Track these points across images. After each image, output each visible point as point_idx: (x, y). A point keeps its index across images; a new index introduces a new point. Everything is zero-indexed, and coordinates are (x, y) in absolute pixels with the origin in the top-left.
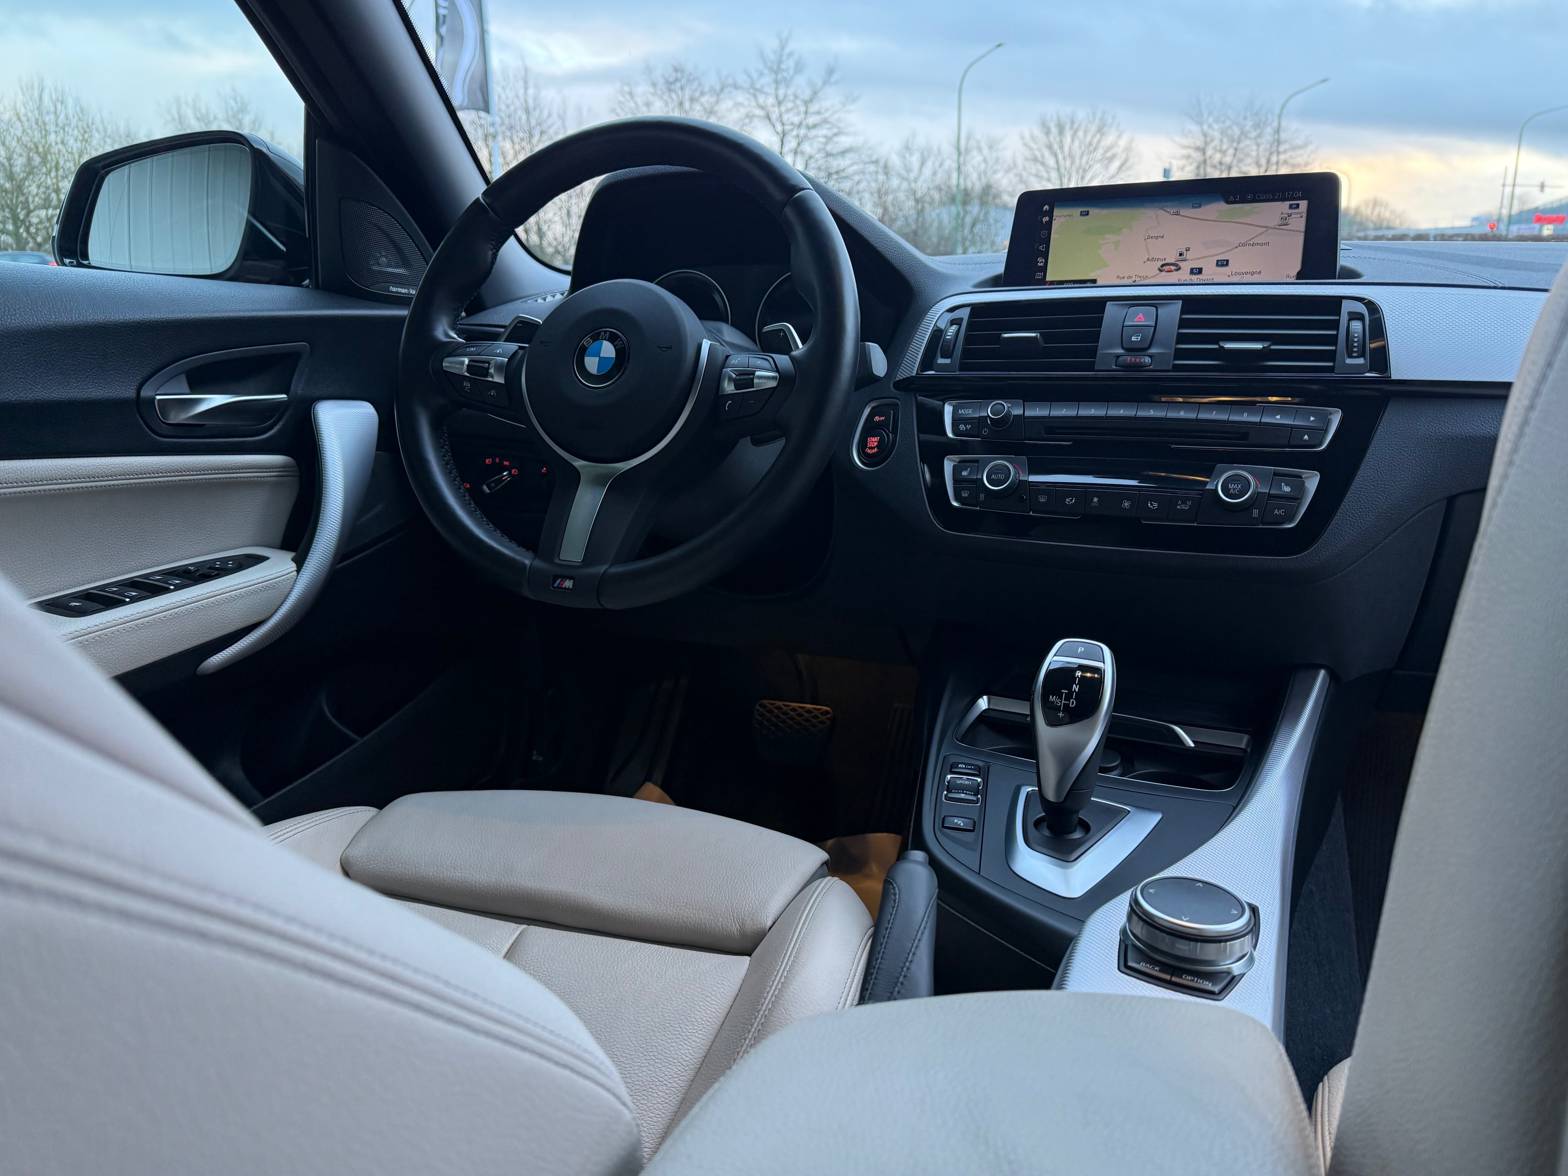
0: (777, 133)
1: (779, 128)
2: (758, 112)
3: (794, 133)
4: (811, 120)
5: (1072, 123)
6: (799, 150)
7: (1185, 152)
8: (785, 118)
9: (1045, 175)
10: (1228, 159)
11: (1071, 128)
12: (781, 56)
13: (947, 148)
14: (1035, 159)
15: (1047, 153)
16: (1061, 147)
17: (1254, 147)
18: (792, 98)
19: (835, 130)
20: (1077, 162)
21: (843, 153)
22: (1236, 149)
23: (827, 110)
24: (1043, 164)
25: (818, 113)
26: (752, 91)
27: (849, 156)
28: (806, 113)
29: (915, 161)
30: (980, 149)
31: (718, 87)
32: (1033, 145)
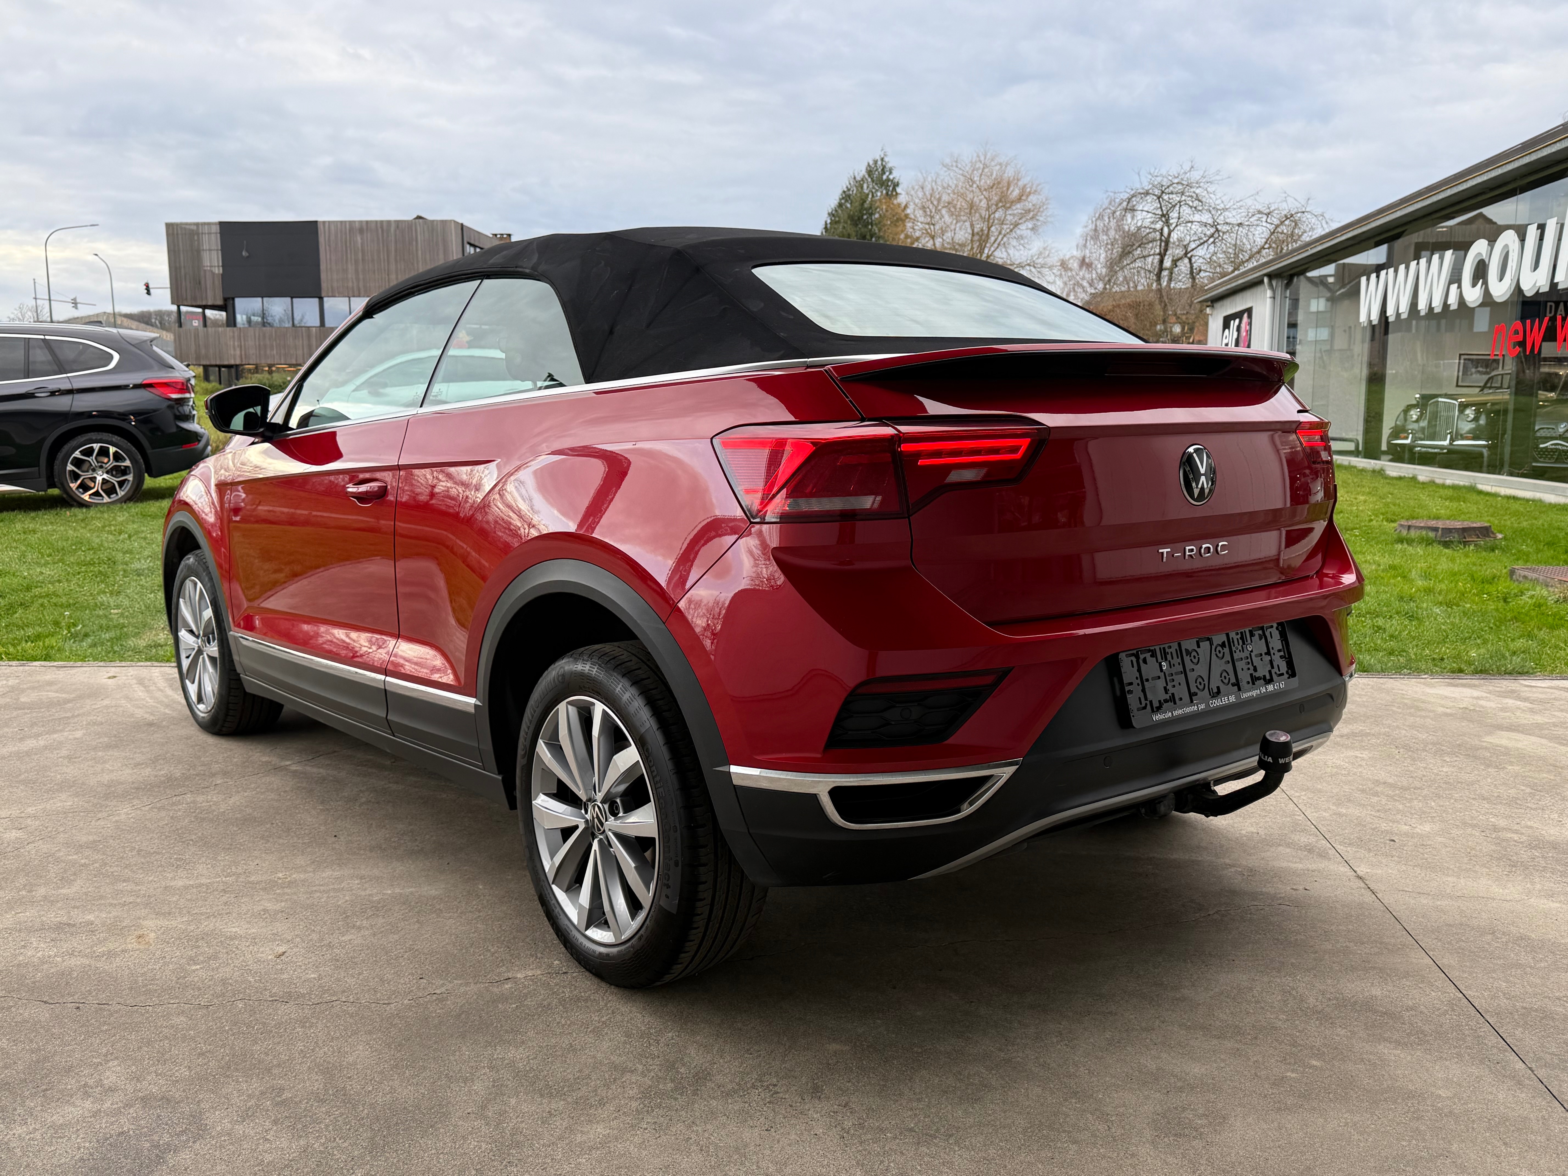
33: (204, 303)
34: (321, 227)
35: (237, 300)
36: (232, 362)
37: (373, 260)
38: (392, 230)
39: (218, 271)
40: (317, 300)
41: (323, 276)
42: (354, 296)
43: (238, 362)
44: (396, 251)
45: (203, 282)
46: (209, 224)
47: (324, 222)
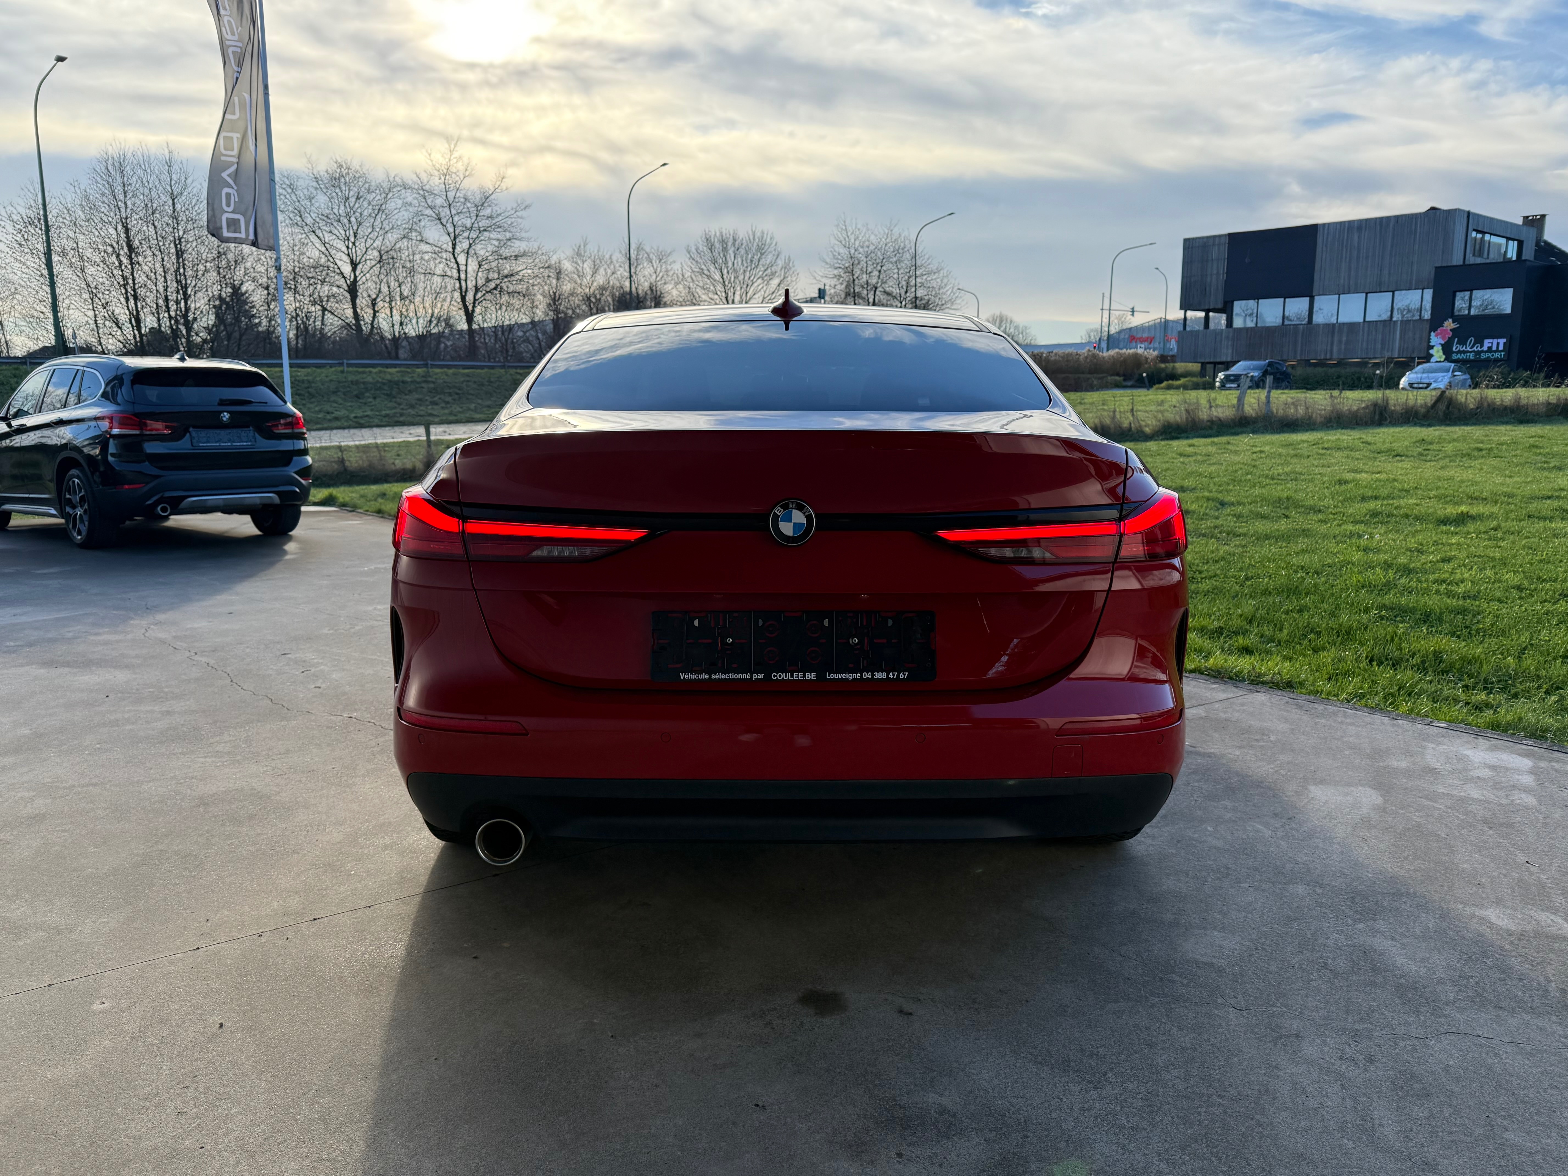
0: (449, 234)
1: (451, 230)
2: (429, 212)
3: (466, 234)
4: (483, 223)
5: (735, 240)
6: (472, 252)
7: (836, 272)
8: (456, 219)
9: (712, 288)
10: (874, 281)
11: (734, 244)
12: (450, 160)
13: (619, 258)
14: (702, 273)
15: (712, 268)
16: (726, 262)
17: (896, 271)
18: (462, 200)
19: (508, 235)
20: (741, 277)
21: (516, 257)
22: (880, 271)
23: (499, 215)
24: (709, 277)
25: (490, 217)
26: (421, 192)
27: (522, 260)
28: (477, 216)
29: (587, 267)
30: (650, 261)
31: (385, 185)
32: (698, 259)
33: (1206, 307)
34: (1320, 229)
35: (1236, 304)
36: (1224, 359)
37: (1367, 257)
38: (1391, 226)
39: (1223, 277)
40: (1308, 299)
41: (1316, 277)
42: (1344, 293)
43: (1229, 359)
44: (1392, 246)
45: (1208, 289)
46: (1220, 236)
47: (1324, 225)
